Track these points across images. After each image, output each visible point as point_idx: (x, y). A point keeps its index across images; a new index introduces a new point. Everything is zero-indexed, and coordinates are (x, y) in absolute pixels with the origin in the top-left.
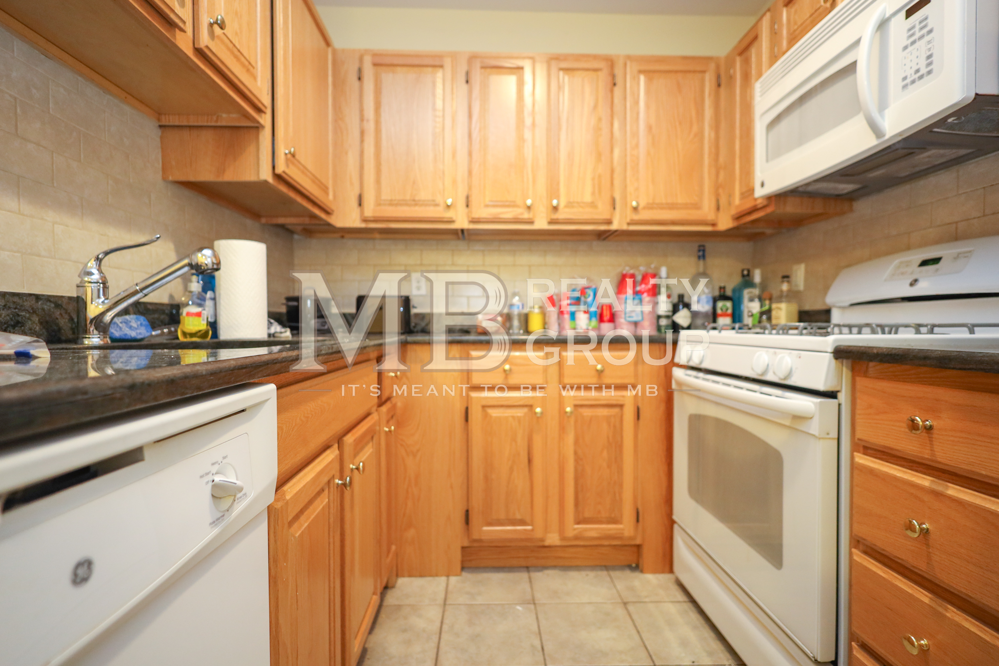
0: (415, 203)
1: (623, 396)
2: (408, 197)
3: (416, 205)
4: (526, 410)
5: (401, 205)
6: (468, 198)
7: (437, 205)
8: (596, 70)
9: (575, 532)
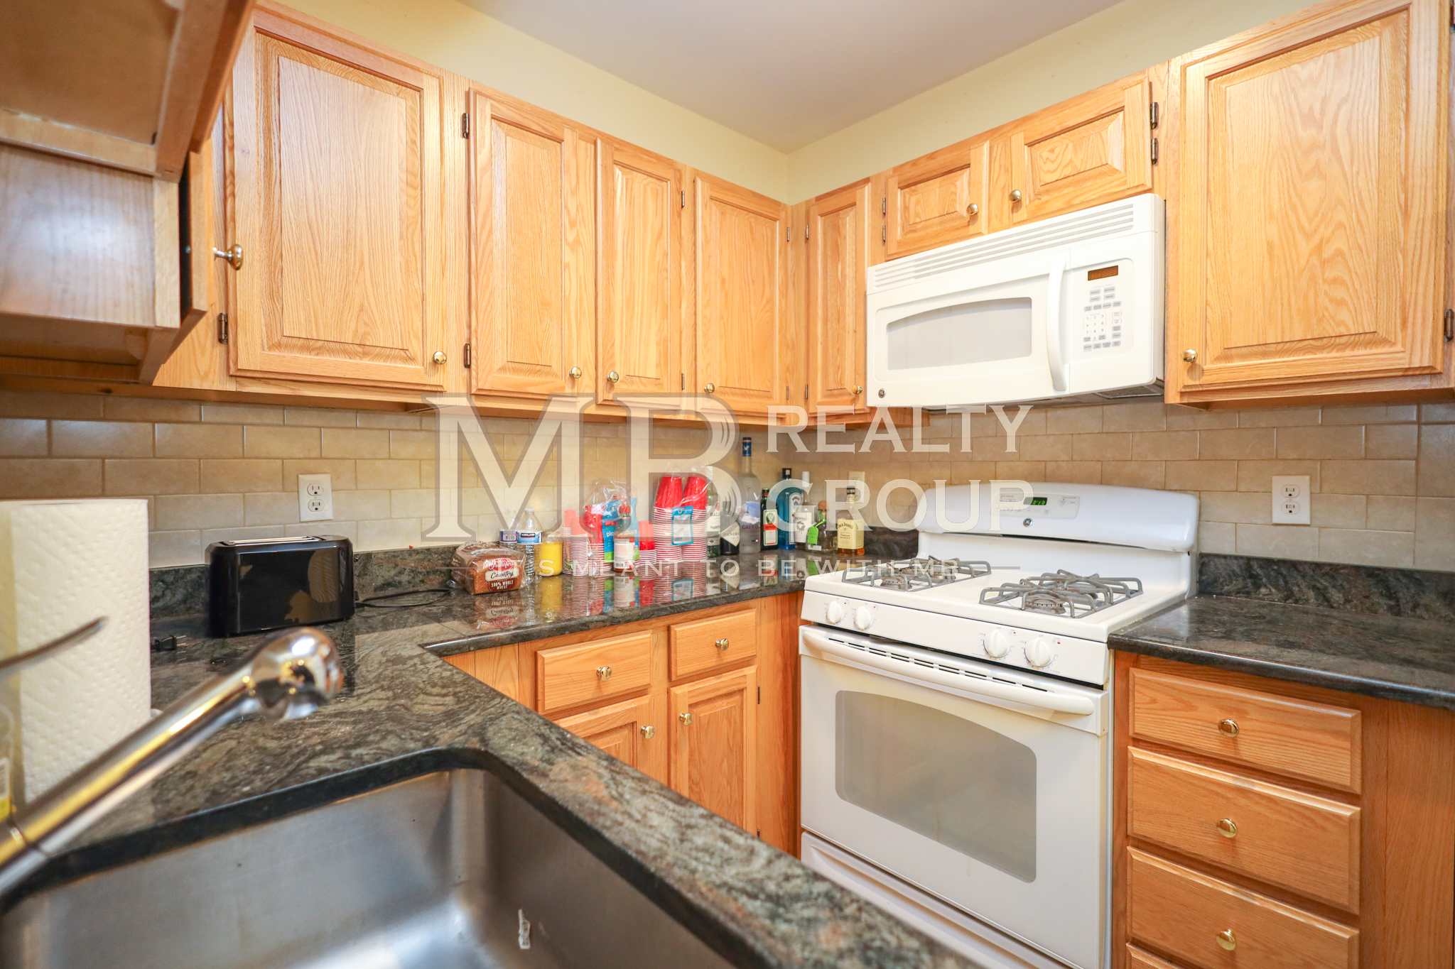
0: (364, 349)
1: (745, 676)
2: (348, 338)
3: (365, 354)
4: (626, 732)
5: (331, 351)
6: (467, 349)
7: (412, 359)
8: (660, 179)
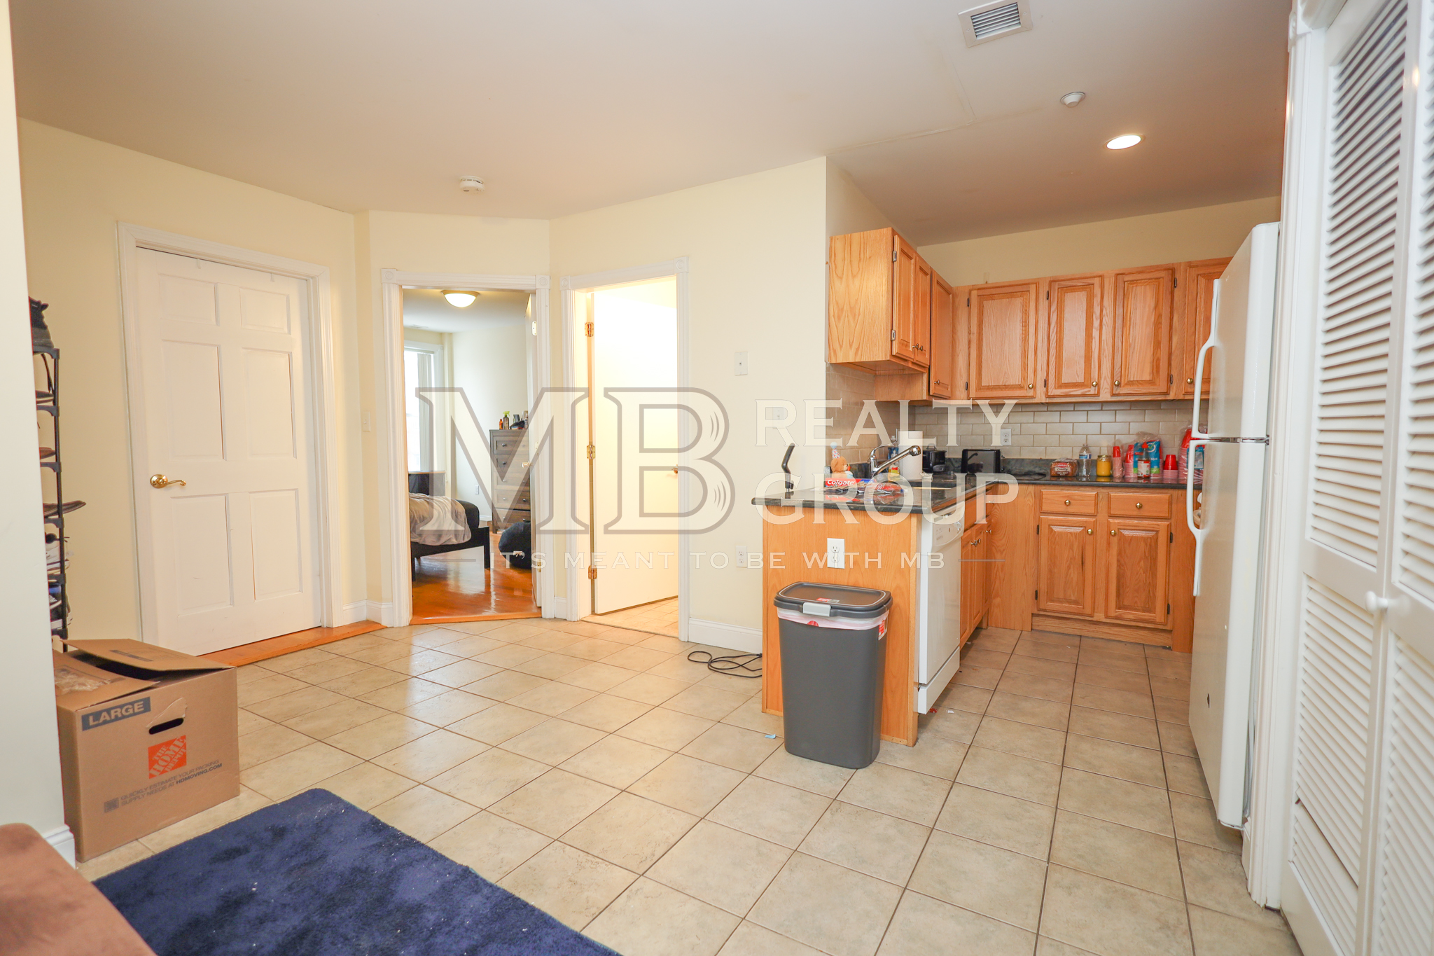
0: (1006, 387)
1: (1158, 525)
2: (1001, 383)
4: (1081, 529)
5: (995, 389)
6: (1047, 381)
7: (1022, 388)
8: (1158, 278)
9: (1117, 614)
